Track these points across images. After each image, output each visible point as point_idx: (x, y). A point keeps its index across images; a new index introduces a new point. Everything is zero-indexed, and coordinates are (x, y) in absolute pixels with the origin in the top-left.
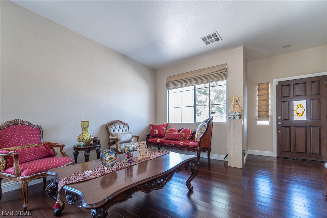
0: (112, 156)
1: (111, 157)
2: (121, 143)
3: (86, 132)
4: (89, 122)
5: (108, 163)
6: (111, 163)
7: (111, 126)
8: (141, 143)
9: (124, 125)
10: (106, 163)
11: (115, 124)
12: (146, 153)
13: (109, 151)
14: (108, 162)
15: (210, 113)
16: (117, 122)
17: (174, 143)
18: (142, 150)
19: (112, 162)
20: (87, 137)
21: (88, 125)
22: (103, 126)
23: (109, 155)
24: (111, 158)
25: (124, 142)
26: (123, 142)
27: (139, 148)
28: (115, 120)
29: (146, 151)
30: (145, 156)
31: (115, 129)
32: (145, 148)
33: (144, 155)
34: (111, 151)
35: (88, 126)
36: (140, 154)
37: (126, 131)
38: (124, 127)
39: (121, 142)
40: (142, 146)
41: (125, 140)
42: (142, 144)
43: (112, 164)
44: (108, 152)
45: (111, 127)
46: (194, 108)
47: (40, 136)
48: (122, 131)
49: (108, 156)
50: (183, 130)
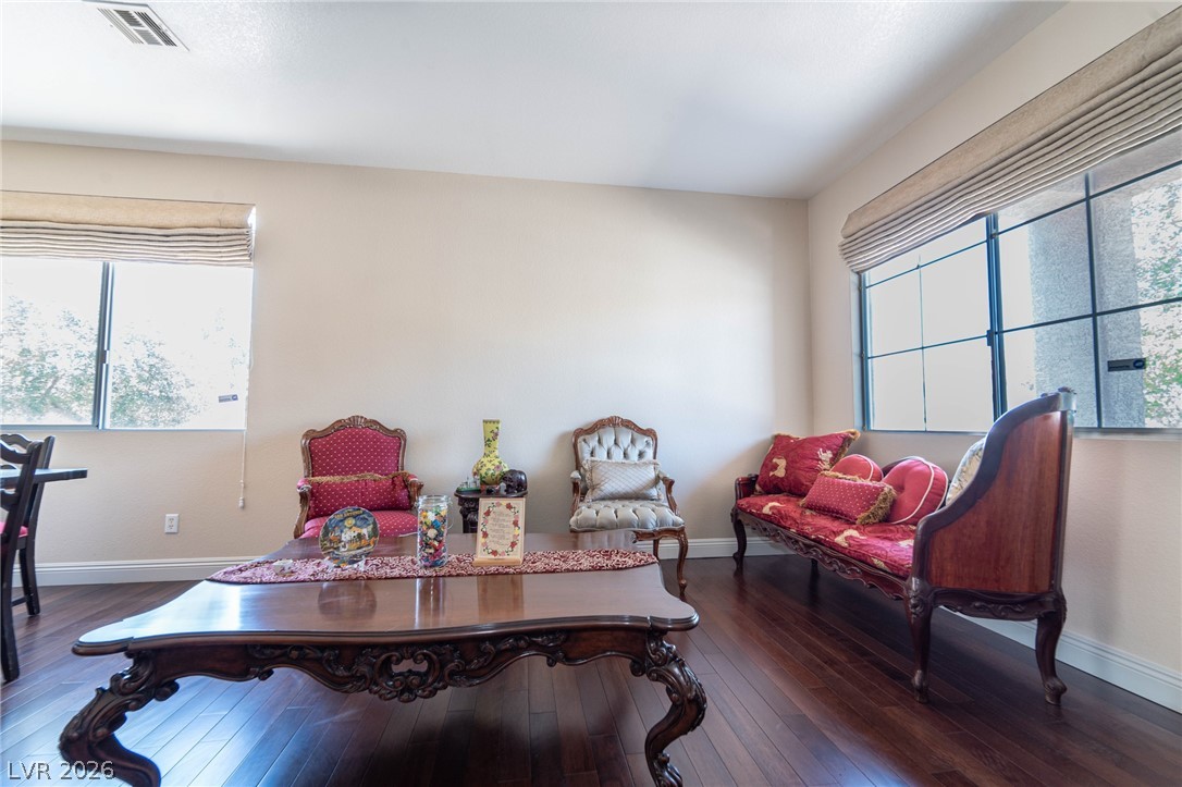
0: (365, 531)
1: (359, 534)
2: (603, 499)
3: (491, 452)
4: (498, 422)
5: (343, 550)
6: (353, 553)
7: (586, 437)
8: (499, 505)
9: (636, 434)
10: (338, 549)
11: (601, 430)
12: (513, 545)
13: (357, 512)
14: (344, 547)
15: (1103, 366)
16: (612, 423)
17: (818, 530)
18: (494, 531)
19: (358, 548)
20: (489, 466)
21: (496, 431)
22: (563, 437)
23: (355, 525)
24: (360, 536)
25: (614, 497)
26: (612, 494)
27: (486, 522)
28: (606, 415)
29: (516, 536)
30: (506, 557)
31: (597, 448)
32: (516, 524)
33: (500, 551)
34: (364, 513)
35: (497, 434)
36: (485, 544)
37: (641, 455)
38: (633, 442)
39: (602, 494)
40: (501, 514)
41: (620, 489)
42: (503, 508)
43: (355, 556)
44: (354, 517)
45: (584, 440)
46: (990, 343)
47: (398, 453)
48: (625, 455)
49: (350, 528)
50: (898, 469)
